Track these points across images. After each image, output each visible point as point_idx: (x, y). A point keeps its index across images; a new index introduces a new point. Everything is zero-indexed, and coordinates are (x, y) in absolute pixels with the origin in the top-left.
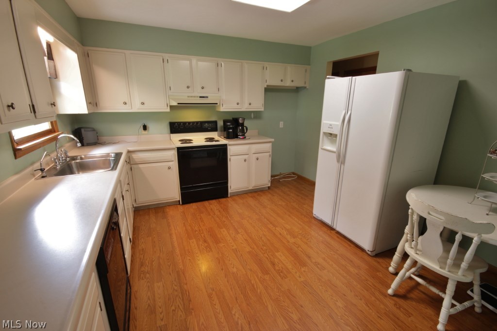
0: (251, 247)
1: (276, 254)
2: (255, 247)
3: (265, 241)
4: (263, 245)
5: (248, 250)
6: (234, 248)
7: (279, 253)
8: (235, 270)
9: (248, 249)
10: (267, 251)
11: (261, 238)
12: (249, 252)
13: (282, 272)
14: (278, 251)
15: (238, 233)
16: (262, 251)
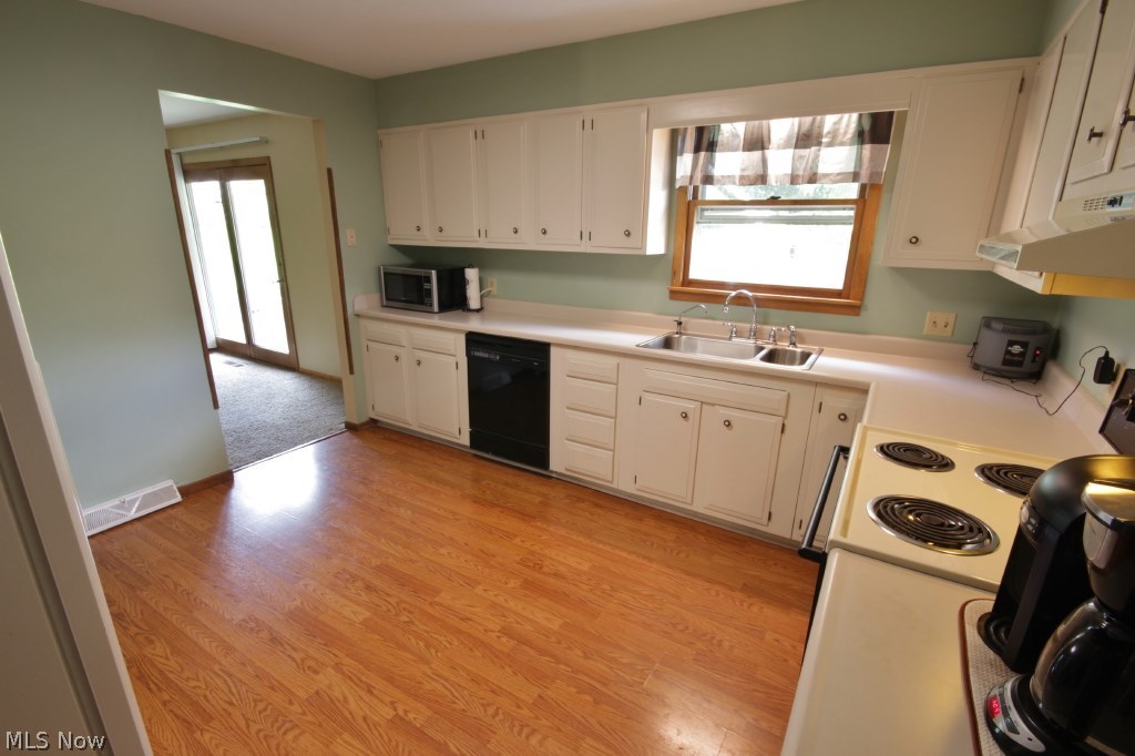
0: (441, 605)
1: (368, 614)
2: (429, 610)
3: (413, 640)
4: (413, 623)
5: (443, 594)
6: (480, 587)
7: (361, 618)
8: (443, 551)
9: (445, 597)
10: (393, 612)
11: (428, 646)
12: (436, 592)
13: (348, 580)
14: (365, 623)
15: (506, 631)
16: (406, 606)
